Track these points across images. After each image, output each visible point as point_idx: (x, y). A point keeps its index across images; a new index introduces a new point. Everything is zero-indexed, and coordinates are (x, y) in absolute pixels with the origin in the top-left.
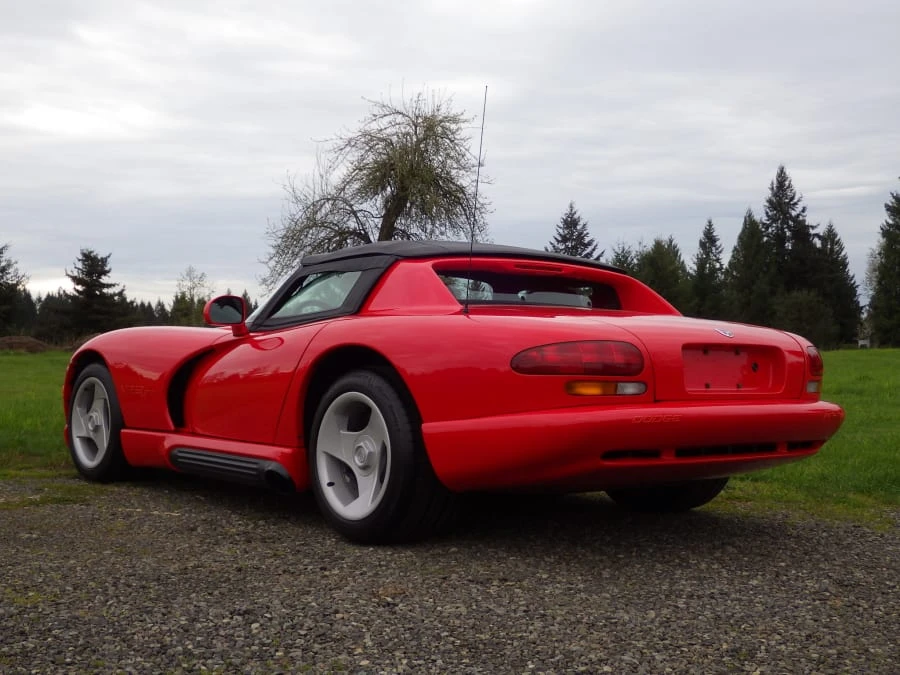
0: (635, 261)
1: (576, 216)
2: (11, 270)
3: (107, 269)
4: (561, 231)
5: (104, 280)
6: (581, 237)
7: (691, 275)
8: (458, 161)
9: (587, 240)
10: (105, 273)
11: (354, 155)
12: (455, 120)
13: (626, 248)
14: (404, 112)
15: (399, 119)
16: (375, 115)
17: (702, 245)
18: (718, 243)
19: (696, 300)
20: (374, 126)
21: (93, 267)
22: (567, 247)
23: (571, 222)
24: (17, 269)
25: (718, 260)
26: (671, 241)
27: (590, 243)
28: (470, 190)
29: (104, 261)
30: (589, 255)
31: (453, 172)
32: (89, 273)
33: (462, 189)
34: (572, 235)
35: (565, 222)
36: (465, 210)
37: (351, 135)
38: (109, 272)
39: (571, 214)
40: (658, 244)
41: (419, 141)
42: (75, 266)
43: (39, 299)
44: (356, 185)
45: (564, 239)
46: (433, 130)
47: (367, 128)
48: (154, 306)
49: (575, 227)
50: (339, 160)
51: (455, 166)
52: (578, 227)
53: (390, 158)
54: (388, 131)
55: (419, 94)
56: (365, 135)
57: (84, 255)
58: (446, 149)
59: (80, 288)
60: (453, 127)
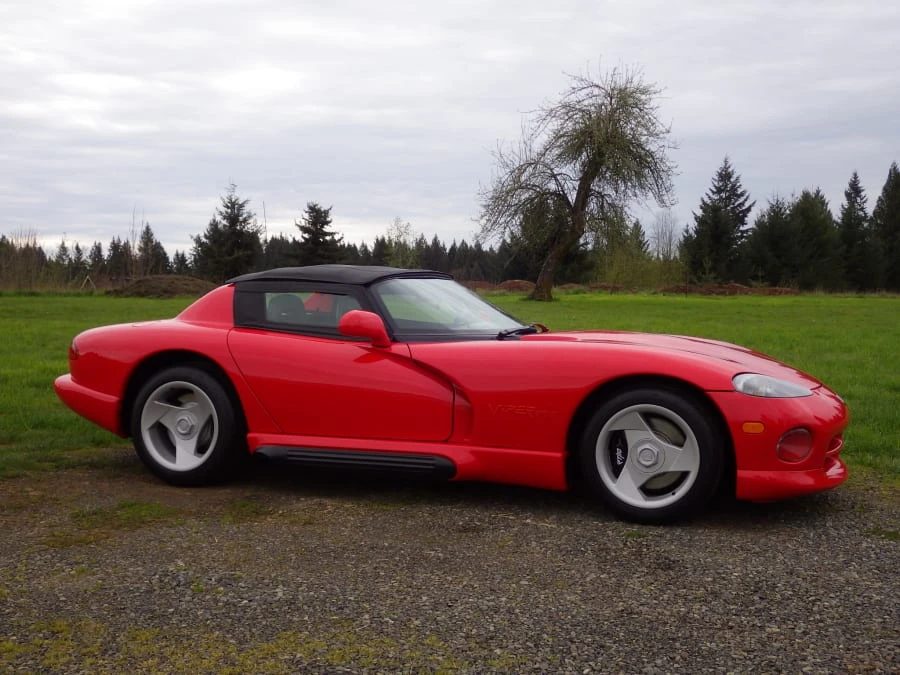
0: (788, 212)
1: (730, 170)
2: (251, 221)
3: (328, 219)
4: (716, 183)
5: (327, 229)
6: (734, 188)
7: (837, 223)
8: (648, 129)
9: (739, 191)
10: (327, 223)
11: (554, 125)
12: (644, 91)
13: (780, 200)
14: (601, 85)
15: (596, 91)
16: (574, 88)
17: (848, 195)
18: (863, 194)
19: (845, 247)
20: (573, 98)
21: (318, 218)
22: (721, 197)
23: (725, 175)
24: (256, 220)
25: (862, 209)
26: (818, 192)
27: (742, 194)
28: (658, 155)
29: (326, 213)
30: (742, 204)
31: (643, 139)
32: (314, 224)
33: (651, 154)
34: (726, 186)
35: (720, 175)
36: (653, 173)
37: (553, 107)
38: (330, 222)
39: (726, 168)
40: (806, 195)
41: (614, 111)
42: (302, 217)
43: (266, 241)
44: (556, 151)
45: (719, 190)
46: (625, 101)
47: (566, 100)
48: (358, 247)
49: (729, 180)
50: (541, 129)
51: (645, 132)
52: (732, 180)
53: (587, 126)
54: (586, 103)
55: (615, 69)
56: (564, 106)
57: (310, 208)
58: (636, 118)
59: (306, 236)
60: (643, 97)
